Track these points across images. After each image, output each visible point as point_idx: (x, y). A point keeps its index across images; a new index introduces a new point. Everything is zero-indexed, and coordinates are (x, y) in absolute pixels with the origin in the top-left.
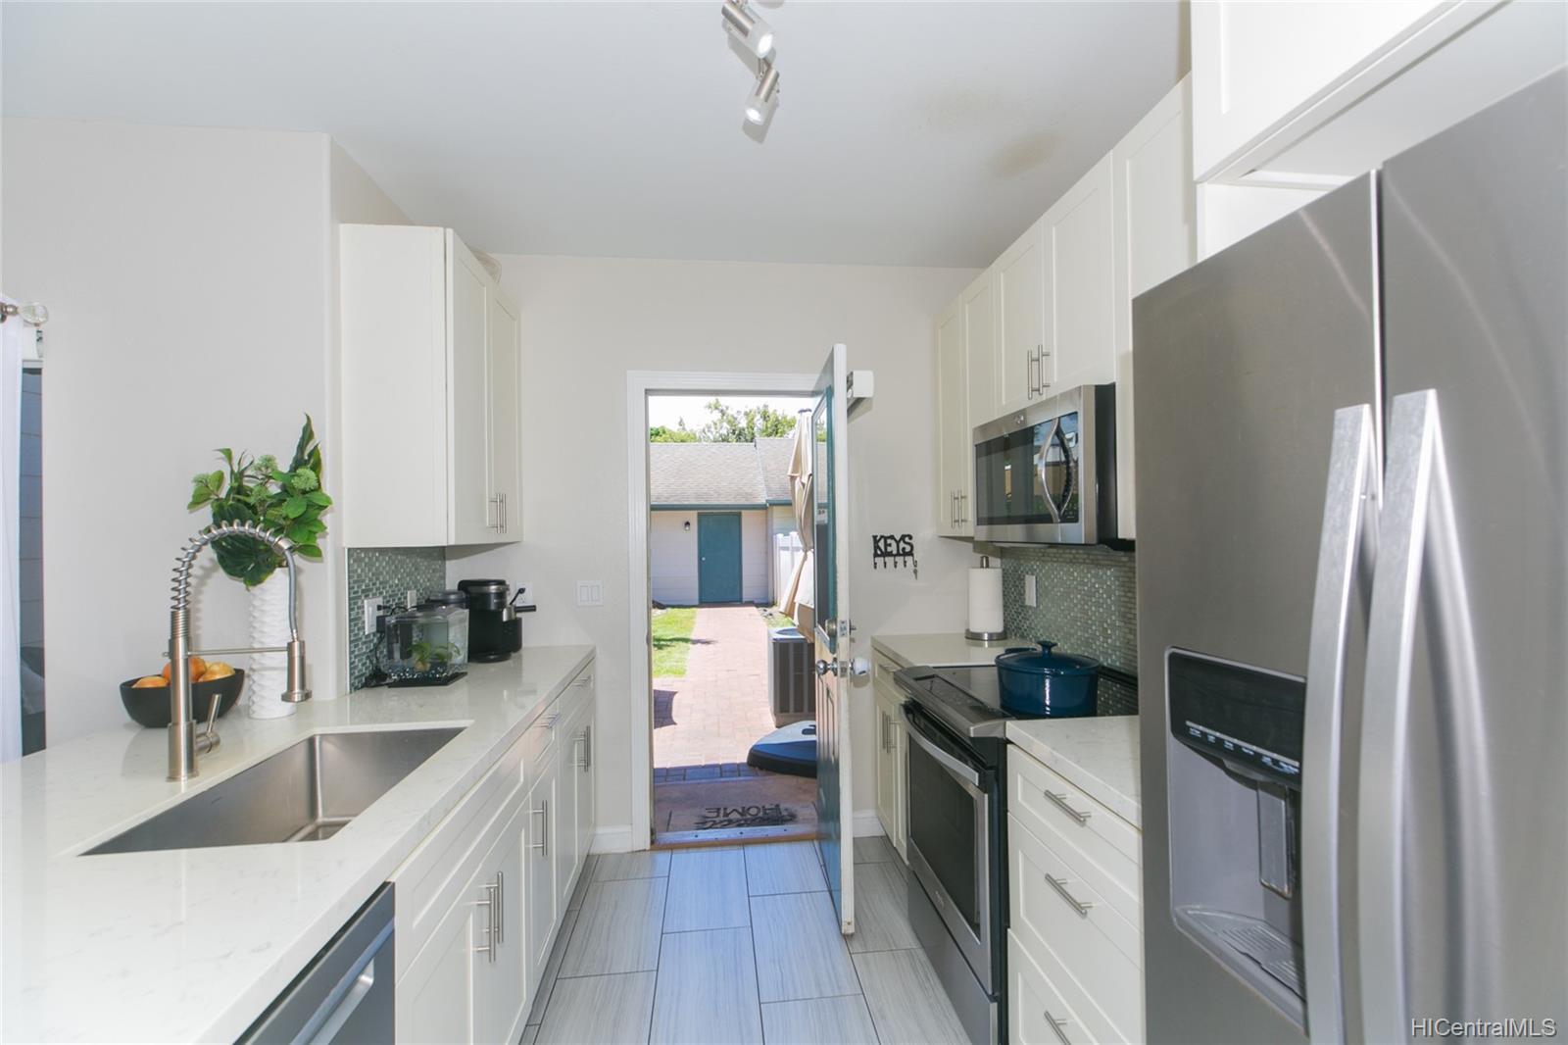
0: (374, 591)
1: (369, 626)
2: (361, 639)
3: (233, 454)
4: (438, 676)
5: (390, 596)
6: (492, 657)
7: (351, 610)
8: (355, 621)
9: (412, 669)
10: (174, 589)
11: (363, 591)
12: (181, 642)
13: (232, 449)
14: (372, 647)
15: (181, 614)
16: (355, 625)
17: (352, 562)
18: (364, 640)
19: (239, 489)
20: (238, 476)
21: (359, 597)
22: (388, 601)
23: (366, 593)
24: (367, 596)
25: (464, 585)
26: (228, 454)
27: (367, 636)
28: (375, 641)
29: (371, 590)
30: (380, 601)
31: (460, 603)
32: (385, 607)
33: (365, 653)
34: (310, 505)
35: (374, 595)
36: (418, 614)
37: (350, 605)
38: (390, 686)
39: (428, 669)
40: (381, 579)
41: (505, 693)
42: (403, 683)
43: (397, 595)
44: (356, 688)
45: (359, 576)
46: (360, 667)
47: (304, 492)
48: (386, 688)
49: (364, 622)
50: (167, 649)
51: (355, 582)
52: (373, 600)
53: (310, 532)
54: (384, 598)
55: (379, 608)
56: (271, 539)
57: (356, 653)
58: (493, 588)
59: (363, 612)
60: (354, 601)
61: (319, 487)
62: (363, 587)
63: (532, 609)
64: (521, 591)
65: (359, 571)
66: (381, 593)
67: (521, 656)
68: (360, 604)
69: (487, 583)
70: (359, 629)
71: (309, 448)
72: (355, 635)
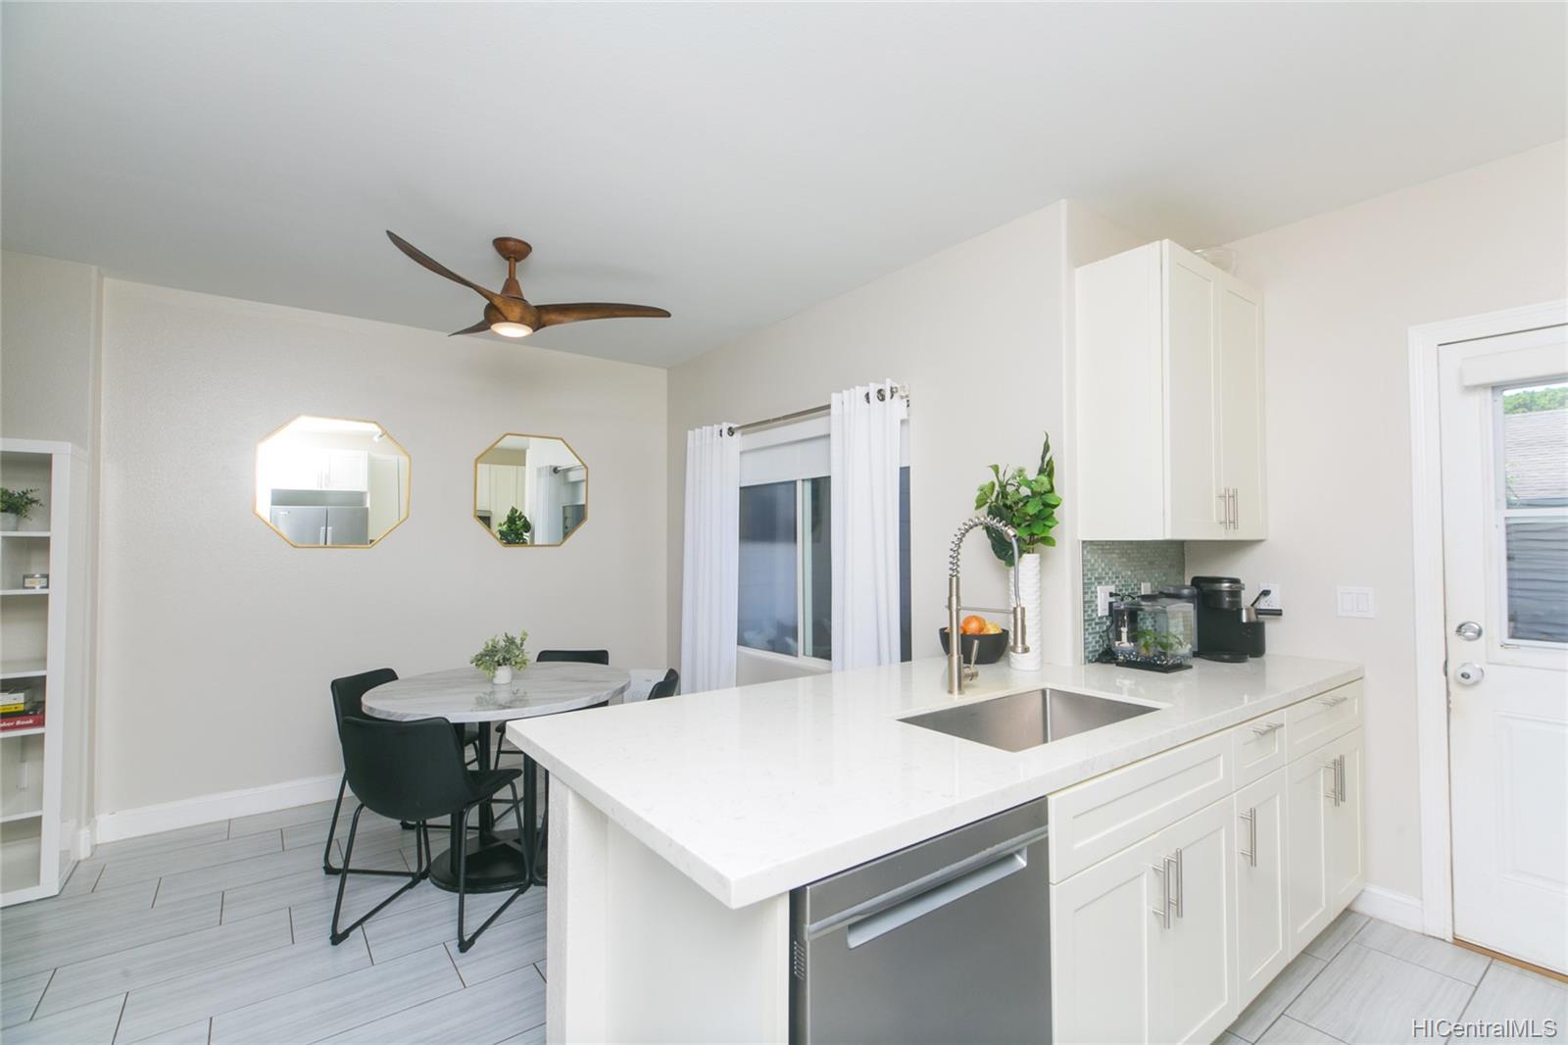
0: (1107, 579)
1: (1102, 610)
2: (1094, 619)
3: (1000, 470)
4: (1158, 662)
5: (1123, 586)
6: (1226, 657)
7: (1085, 593)
8: (1089, 604)
9: (1138, 653)
10: (951, 563)
11: (1096, 579)
12: (954, 598)
13: (999, 465)
14: (1105, 628)
15: (954, 579)
16: (1089, 607)
17: (1085, 552)
18: (1097, 621)
19: (1004, 494)
20: (1003, 487)
21: (1092, 584)
22: (1120, 590)
23: (1100, 580)
24: (1100, 583)
25: (1196, 581)
26: (996, 468)
27: (1100, 618)
28: (1108, 623)
29: (1104, 578)
30: (1112, 589)
31: (1189, 599)
32: (1116, 595)
33: (1099, 632)
34: (1046, 505)
35: (1107, 584)
36: (1143, 603)
37: (1084, 589)
38: (1118, 664)
39: (1151, 655)
40: (1114, 569)
41: (1246, 697)
42: (1129, 664)
43: (1130, 585)
44: (1090, 661)
45: (1093, 565)
46: (1094, 644)
47: (1041, 494)
48: (1114, 665)
49: (1097, 606)
50: (947, 604)
51: (1088, 570)
52: (1105, 587)
53: (1045, 525)
54: (1116, 586)
55: (1111, 595)
56: (1003, 528)
57: (1090, 631)
58: (1226, 586)
59: (1096, 597)
60: (1087, 587)
61: (1052, 490)
62: (1097, 575)
63: (1278, 613)
64: (1266, 593)
65: (1093, 561)
66: (1113, 582)
67: (1264, 663)
68: (1093, 589)
69: (1220, 580)
70: (1092, 611)
71: (1047, 459)
72: (1089, 616)
